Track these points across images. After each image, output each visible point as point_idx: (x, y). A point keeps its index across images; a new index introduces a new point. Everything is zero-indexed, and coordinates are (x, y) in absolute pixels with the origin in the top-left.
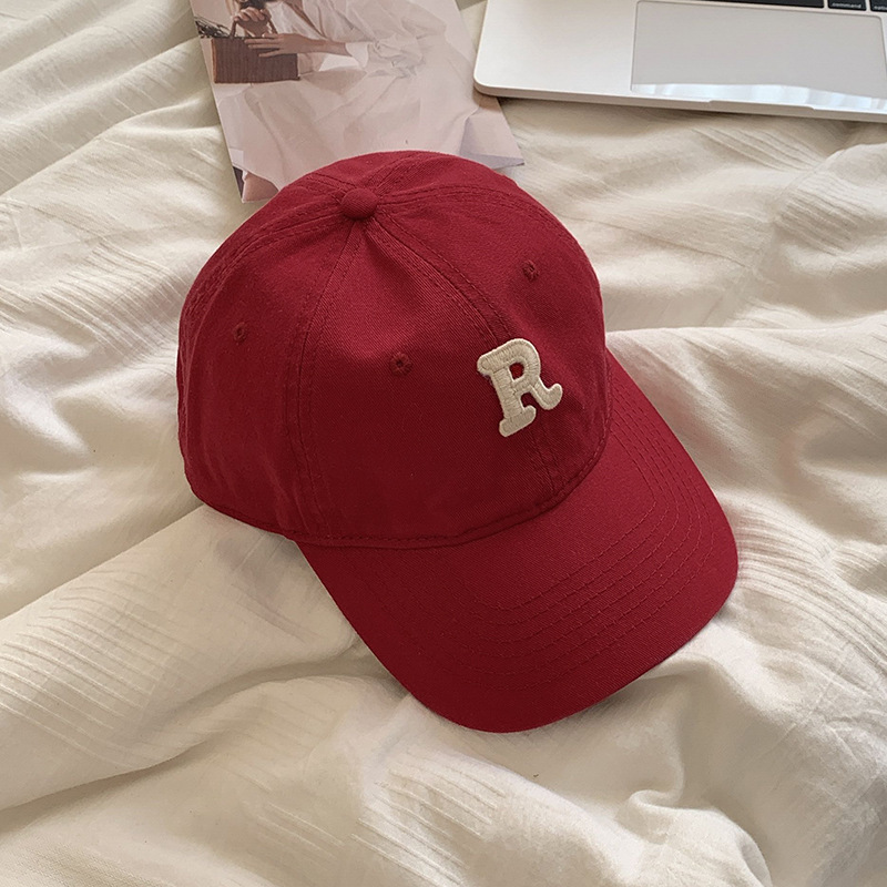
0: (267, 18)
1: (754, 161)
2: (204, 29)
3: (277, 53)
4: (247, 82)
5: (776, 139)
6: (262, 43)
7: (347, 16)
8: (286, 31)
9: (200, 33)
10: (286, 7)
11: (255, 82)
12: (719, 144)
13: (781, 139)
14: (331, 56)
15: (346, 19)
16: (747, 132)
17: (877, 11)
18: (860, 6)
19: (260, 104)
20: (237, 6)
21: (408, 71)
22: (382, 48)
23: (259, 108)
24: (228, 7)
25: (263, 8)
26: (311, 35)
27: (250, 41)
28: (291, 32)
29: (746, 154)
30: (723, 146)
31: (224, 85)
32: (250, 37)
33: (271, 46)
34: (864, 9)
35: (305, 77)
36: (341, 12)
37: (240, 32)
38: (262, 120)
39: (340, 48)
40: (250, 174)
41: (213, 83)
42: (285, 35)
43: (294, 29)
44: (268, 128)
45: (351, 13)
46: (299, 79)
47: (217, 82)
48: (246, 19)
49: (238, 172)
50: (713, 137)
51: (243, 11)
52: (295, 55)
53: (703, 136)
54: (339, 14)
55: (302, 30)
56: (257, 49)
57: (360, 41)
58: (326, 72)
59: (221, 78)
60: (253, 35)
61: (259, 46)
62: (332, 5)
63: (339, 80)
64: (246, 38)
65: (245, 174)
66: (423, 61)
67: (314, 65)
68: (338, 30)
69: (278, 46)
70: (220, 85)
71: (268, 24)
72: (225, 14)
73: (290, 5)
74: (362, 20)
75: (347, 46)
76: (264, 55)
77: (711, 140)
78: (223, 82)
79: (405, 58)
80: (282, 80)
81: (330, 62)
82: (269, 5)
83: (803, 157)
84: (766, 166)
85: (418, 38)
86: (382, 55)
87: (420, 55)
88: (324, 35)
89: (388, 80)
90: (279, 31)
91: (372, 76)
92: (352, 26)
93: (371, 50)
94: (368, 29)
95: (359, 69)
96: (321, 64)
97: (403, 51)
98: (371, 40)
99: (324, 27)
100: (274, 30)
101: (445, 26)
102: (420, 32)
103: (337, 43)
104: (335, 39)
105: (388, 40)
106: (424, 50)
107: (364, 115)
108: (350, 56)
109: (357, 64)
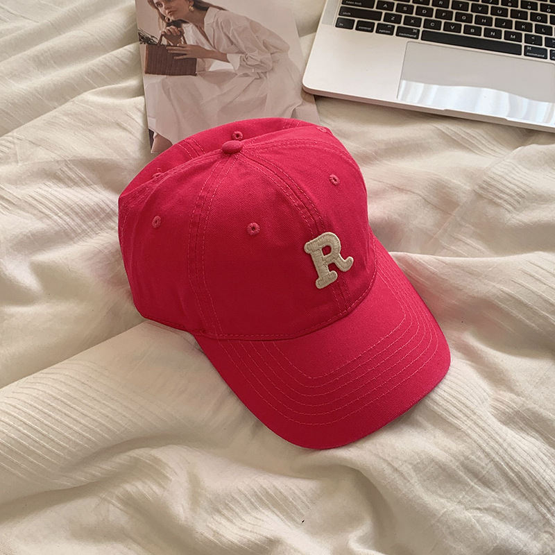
0: (182, 33)
1: (468, 148)
2: (143, 38)
3: (185, 57)
4: (164, 74)
6: (176, 50)
7: (230, 36)
8: (192, 43)
9: (140, 40)
10: (194, 27)
11: (169, 75)
12: (448, 135)
13: (485, 137)
14: (217, 61)
15: (229, 38)
16: (464, 130)
19: (171, 90)
20: (165, 24)
21: (262, 75)
22: (249, 58)
23: (169, 92)
24: (159, 25)
25: (180, 27)
26: (207, 47)
27: (170, 47)
28: (195, 44)
29: (463, 144)
30: (450, 137)
31: (151, 75)
32: (170, 45)
33: (182, 52)
35: (200, 74)
36: (227, 33)
37: (165, 42)
38: (170, 100)
39: (223, 58)
40: (158, 135)
41: (144, 74)
42: (192, 46)
43: (197, 43)
44: (173, 105)
45: (233, 34)
46: (196, 75)
47: (146, 73)
48: (169, 34)
49: (151, 133)
50: (444, 131)
51: (168, 28)
52: (196, 59)
53: (439, 129)
54: (225, 34)
55: (202, 44)
56: (173, 54)
57: (237, 53)
58: (212, 72)
59: (150, 71)
60: (172, 44)
61: (175, 52)
62: (222, 28)
63: (222, 77)
64: (167, 46)
65: (155, 134)
66: (273, 69)
67: (206, 66)
68: (224, 45)
69: (185, 53)
70: (148, 75)
71: (182, 38)
72: (157, 29)
73: (197, 26)
74: (239, 40)
75: (228, 55)
76: (177, 58)
77: (443, 132)
78: (150, 73)
79: (261, 66)
81: (216, 66)
82: (184, 25)
83: (497, 150)
84: (475, 152)
85: (271, 54)
86: (248, 63)
87: (271, 65)
88: (215, 48)
89: (250, 80)
90: (188, 43)
91: (240, 76)
92: (232, 43)
93: (242, 60)
94: (242, 46)
95: (234, 72)
96: (210, 66)
97: (261, 62)
98: (243, 53)
99: (215, 42)
100: (185, 42)
101: (289, 48)
102: (273, 50)
103: (222, 53)
104: (221, 50)
105: (253, 54)
106: (274, 62)
107: (232, 101)
108: (228, 61)
109: (232, 67)
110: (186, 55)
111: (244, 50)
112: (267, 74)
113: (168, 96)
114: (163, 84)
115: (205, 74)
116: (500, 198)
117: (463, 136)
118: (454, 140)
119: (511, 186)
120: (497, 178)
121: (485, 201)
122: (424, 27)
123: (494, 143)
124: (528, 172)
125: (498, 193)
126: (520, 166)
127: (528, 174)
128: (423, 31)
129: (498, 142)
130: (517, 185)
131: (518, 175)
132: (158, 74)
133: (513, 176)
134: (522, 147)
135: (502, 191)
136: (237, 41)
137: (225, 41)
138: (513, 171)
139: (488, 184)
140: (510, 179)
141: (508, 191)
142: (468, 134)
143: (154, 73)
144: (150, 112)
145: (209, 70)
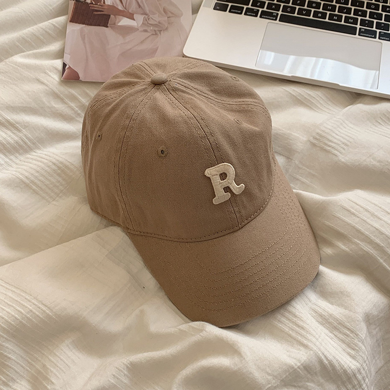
1: (309, 106)
3: (102, 13)
4: (83, 24)
5: (321, 98)
6: (96, 7)
8: (109, 4)
11: (88, 25)
13: (323, 97)
14: (126, 18)
15: (138, 2)
16: (306, 91)
17: (381, 39)
18: (373, 36)
19: (86, 36)
22: (150, 19)
23: (85, 38)
26: (120, 7)
27: (92, 5)
28: (112, 4)
29: (306, 103)
31: (74, 24)
32: (92, 4)
33: (101, 9)
34: (375, 38)
35: (111, 27)
38: (84, 43)
39: (131, 17)
40: (70, 67)
42: (109, 5)
43: (113, 3)
44: (85, 47)
46: (107, 27)
47: (70, 21)
50: (291, 92)
52: (110, 15)
55: (117, 5)
56: (94, 10)
57: (142, 14)
59: (74, 19)
60: (94, 3)
61: (95, 9)
64: (90, 4)
65: (67, 67)
66: (167, 29)
67: (117, 21)
68: (133, 7)
70: (71, 23)
74: (145, 4)
75: (134, 15)
76: (96, 13)
77: (290, 93)
79: (159, 26)
80: (100, 26)
81: (124, 22)
83: (331, 108)
84: (314, 110)
85: (168, 17)
86: (150, 23)
87: (166, 26)
88: (126, 9)
90: (106, 3)
91: (141, 31)
92: (140, 6)
93: (145, 20)
94: (147, 9)
95: (137, 27)
96: (119, 22)
97: (159, 23)
98: (146, 15)
99: (127, 4)
100: (104, 2)
101: (182, 14)
102: (170, 15)
103: (130, 13)
104: (130, 11)
105: (154, 16)
106: (169, 23)
107: (131, 49)
108: (134, 20)
109: (136, 25)
110: (103, 11)
111: (148, 12)
112: (162, 32)
113: (84, 40)
114: (82, 31)
115: (115, 27)
116: (329, 146)
117: (306, 97)
118: (299, 99)
120: (327, 131)
121: (318, 148)
122: (282, 11)
123: (329, 103)
124: (353, 126)
125: (327, 142)
126: (346, 122)
127: (352, 129)
128: (281, 15)
129: (331, 102)
131: (344, 129)
132: (79, 23)
133: (340, 130)
134: (351, 106)
135: (331, 141)
136: (144, 5)
137: (134, 4)
138: (341, 126)
139: (321, 136)
140: (337, 133)
141: (335, 141)
142: (309, 95)
143: (76, 23)
144: (67, 50)
145: (119, 24)
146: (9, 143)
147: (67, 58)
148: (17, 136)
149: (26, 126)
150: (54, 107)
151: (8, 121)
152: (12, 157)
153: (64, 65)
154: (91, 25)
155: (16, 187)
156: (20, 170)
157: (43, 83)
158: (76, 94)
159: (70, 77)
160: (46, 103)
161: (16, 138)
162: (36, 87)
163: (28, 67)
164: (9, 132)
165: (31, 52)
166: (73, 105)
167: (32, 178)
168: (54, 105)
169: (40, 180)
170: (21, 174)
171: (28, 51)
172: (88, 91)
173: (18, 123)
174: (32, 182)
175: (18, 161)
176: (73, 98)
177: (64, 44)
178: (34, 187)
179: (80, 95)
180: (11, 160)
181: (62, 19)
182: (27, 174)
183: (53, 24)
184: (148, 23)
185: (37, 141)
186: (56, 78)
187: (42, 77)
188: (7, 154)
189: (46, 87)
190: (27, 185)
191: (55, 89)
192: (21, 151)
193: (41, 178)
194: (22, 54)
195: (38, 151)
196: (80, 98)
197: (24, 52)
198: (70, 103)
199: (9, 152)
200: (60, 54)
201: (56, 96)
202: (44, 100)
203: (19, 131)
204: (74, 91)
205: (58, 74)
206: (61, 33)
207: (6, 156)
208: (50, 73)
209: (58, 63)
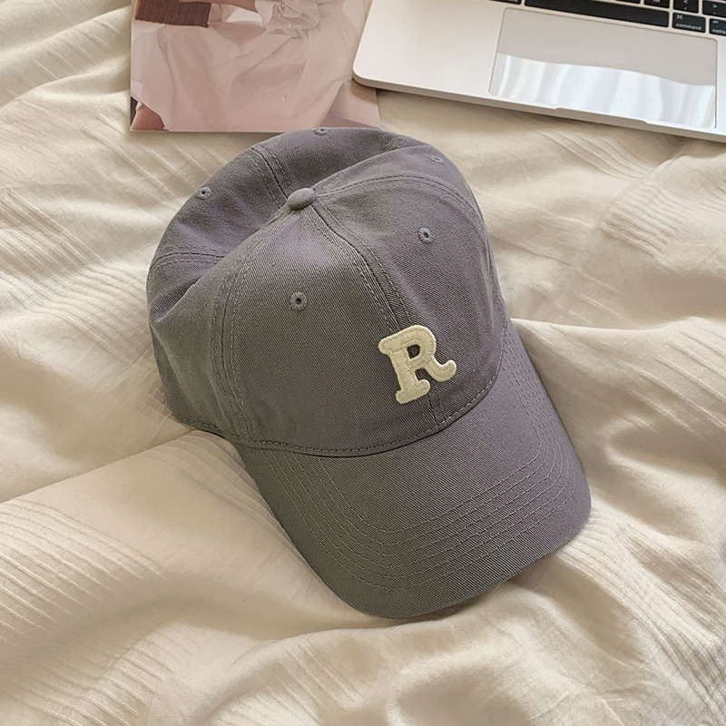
1: (590, 164)
4: (162, 23)
11: (170, 23)
12: (563, 147)
13: (616, 148)
14: (240, 9)
16: (585, 138)
17: (715, 34)
18: (700, 28)
19: (169, 44)
21: (302, 34)
22: (286, 8)
23: (166, 47)
29: (586, 159)
30: (566, 149)
31: (144, 22)
34: (703, 31)
35: (214, 26)
38: (166, 58)
39: (249, 6)
40: (143, 106)
41: (133, 19)
44: (169, 67)
46: (207, 26)
47: (137, 18)
50: (557, 140)
52: (210, 4)
53: (550, 139)
59: (141, 15)
63: (244, 33)
65: (138, 105)
66: (318, 26)
67: (223, 16)
70: (139, 21)
75: (257, 3)
77: (557, 143)
78: (141, 19)
79: (302, 21)
80: (192, 24)
81: (238, 15)
83: (634, 167)
84: (601, 171)
85: (319, 5)
86: (285, 15)
87: (317, 20)
89: (283, 38)
91: (270, 33)
93: (276, 10)
95: (262, 25)
96: (229, 16)
97: (303, 15)
105: (293, 2)
106: (321, 16)
107: (254, 67)
108: (257, 12)
109: (261, 20)
112: (310, 33)
113: (165, 53)
114: (159, 35)
115: (220, 26)
117: (586, 148)
118: (573, 154)
119: (652, 221)
120: (631, 209)
121: (617, 242)
123: (629, 157)
124: (676, 199)
125: (632, 230)
126: (665, 192)
127: (676, 204)
130: (659, 220)
131: (661, 205)
133: (654, 207)
134: (669, 161)
135: (639, 228)
138: (656, 201)
139: (621, 219)
140: (650, 211)
141: (647, 227)
142: (591, 144)
143: (148, 20)
144: (135, 74)
145: (228, 21)
146: (40, 256)
147: (137, 89)
148: (54, 241)
149: (71, 221)
150: (119, 182)
151: (34, 213)
152: (48, 282)
153: (133, 102)
154: (175, 23)
155: (62, 338)
156: (67, 306)
157: (94, 138)
158: (159, 156)
159: (146, 124)
160: (104, 175)
161: (53, 246)
162: (84, 147)
163: (65, 109)
164: (38, 235)
165: (66, 79)
166: (154, 176)
167: (94, 321)
168: (119, 179)
169: (108, 325)
170: (73, 315)
171: (60, 78)
172: (180, 150)
173: (53, 216)
174: (93, 327)
175: (59, 289)
176: (155, 164)
177: (129, 61)
178: (98, 338)
179: (165, 157)
180: (45, 286)
181: (120, 14)
182: (82, 314)
183: (103, 25)
184: (282, 16)
185: (92, 248)
186: (118, 127)
187: (93, 127)
188: (38, 276)
189: (102, 146)
190: (84, 334)
191: (118, 149)
192: (64, 269)
193: (109, 320)
194: (50, 83)
195: (95, 267)
196: (167, 163)
197: (51, 80)
198: (148, 173)
199: (41, 272)
200: (123, 82)
201: (121, 161)
202: (101, 169)
203: (58, 231)
204: (155, 150)
205: (122, 120)
206: (121, 40)
207: (36, 280)
208: (108, 120)
209: (121, 100)
